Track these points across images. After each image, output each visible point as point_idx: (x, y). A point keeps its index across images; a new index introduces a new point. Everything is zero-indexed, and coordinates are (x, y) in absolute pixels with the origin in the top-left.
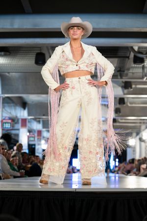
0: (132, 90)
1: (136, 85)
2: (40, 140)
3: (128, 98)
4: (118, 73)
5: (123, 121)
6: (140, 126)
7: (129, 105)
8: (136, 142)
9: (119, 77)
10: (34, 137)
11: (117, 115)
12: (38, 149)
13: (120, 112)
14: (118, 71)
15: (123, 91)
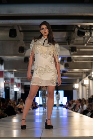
0: (76, 52)
1: (79, 49)
2: (12, 85)
3: (73, 57)
4: (67, 41)
5: (70, 72)
6: (82, 75)
7: (74, 61)
8: (79, 86)
9: (68, 44)
10: (9, 84)
11: (66, 68)
12: (11, 91)
13: (68, 66)
14: (67, 40)
15: (70, 53)
